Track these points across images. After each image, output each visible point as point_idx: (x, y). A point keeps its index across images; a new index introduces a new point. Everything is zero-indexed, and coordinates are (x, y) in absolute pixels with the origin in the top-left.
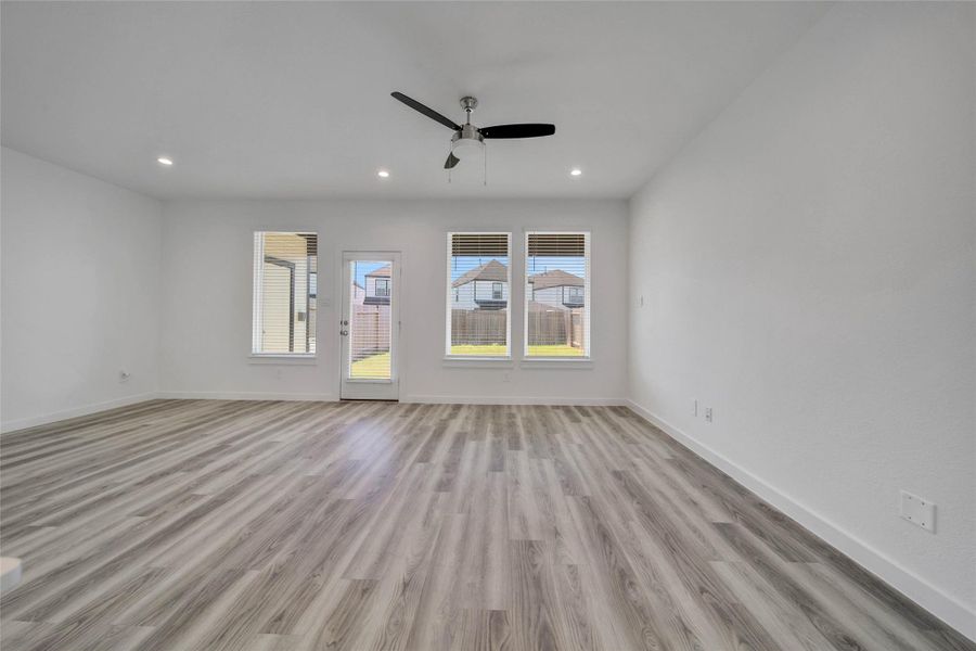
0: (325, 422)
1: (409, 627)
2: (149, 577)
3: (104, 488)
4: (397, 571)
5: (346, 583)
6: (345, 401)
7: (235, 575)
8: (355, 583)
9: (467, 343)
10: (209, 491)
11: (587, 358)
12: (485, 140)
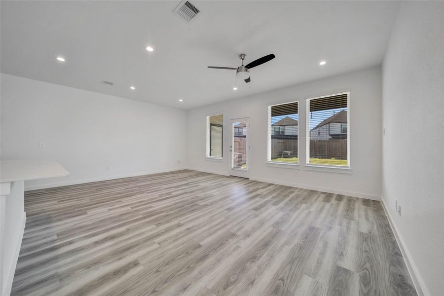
0: (218, 182)
1: (178, 237)
2: (150, 207)
3: (159, 188)
4: (190, 225)
5: (178, 222)
6: (231, 176)
7: (162, 212)
8: (180, 223)
9: (316, 158)
10: (174, 194)
11: (348, 167)
12: (250, 69)
